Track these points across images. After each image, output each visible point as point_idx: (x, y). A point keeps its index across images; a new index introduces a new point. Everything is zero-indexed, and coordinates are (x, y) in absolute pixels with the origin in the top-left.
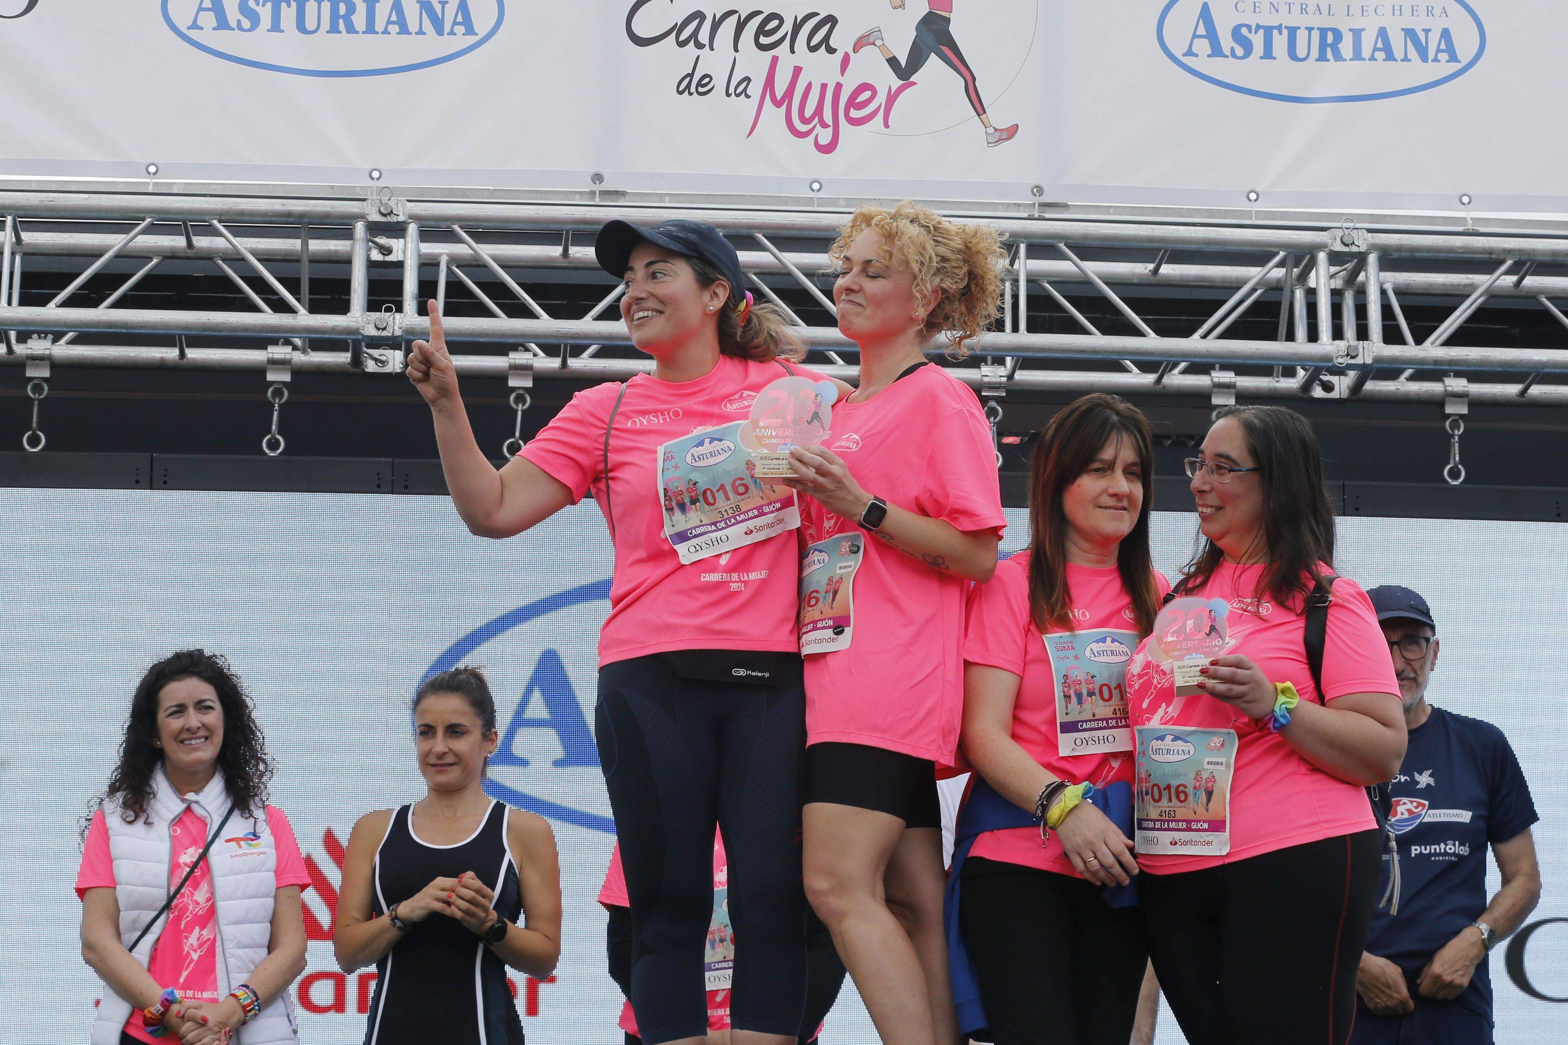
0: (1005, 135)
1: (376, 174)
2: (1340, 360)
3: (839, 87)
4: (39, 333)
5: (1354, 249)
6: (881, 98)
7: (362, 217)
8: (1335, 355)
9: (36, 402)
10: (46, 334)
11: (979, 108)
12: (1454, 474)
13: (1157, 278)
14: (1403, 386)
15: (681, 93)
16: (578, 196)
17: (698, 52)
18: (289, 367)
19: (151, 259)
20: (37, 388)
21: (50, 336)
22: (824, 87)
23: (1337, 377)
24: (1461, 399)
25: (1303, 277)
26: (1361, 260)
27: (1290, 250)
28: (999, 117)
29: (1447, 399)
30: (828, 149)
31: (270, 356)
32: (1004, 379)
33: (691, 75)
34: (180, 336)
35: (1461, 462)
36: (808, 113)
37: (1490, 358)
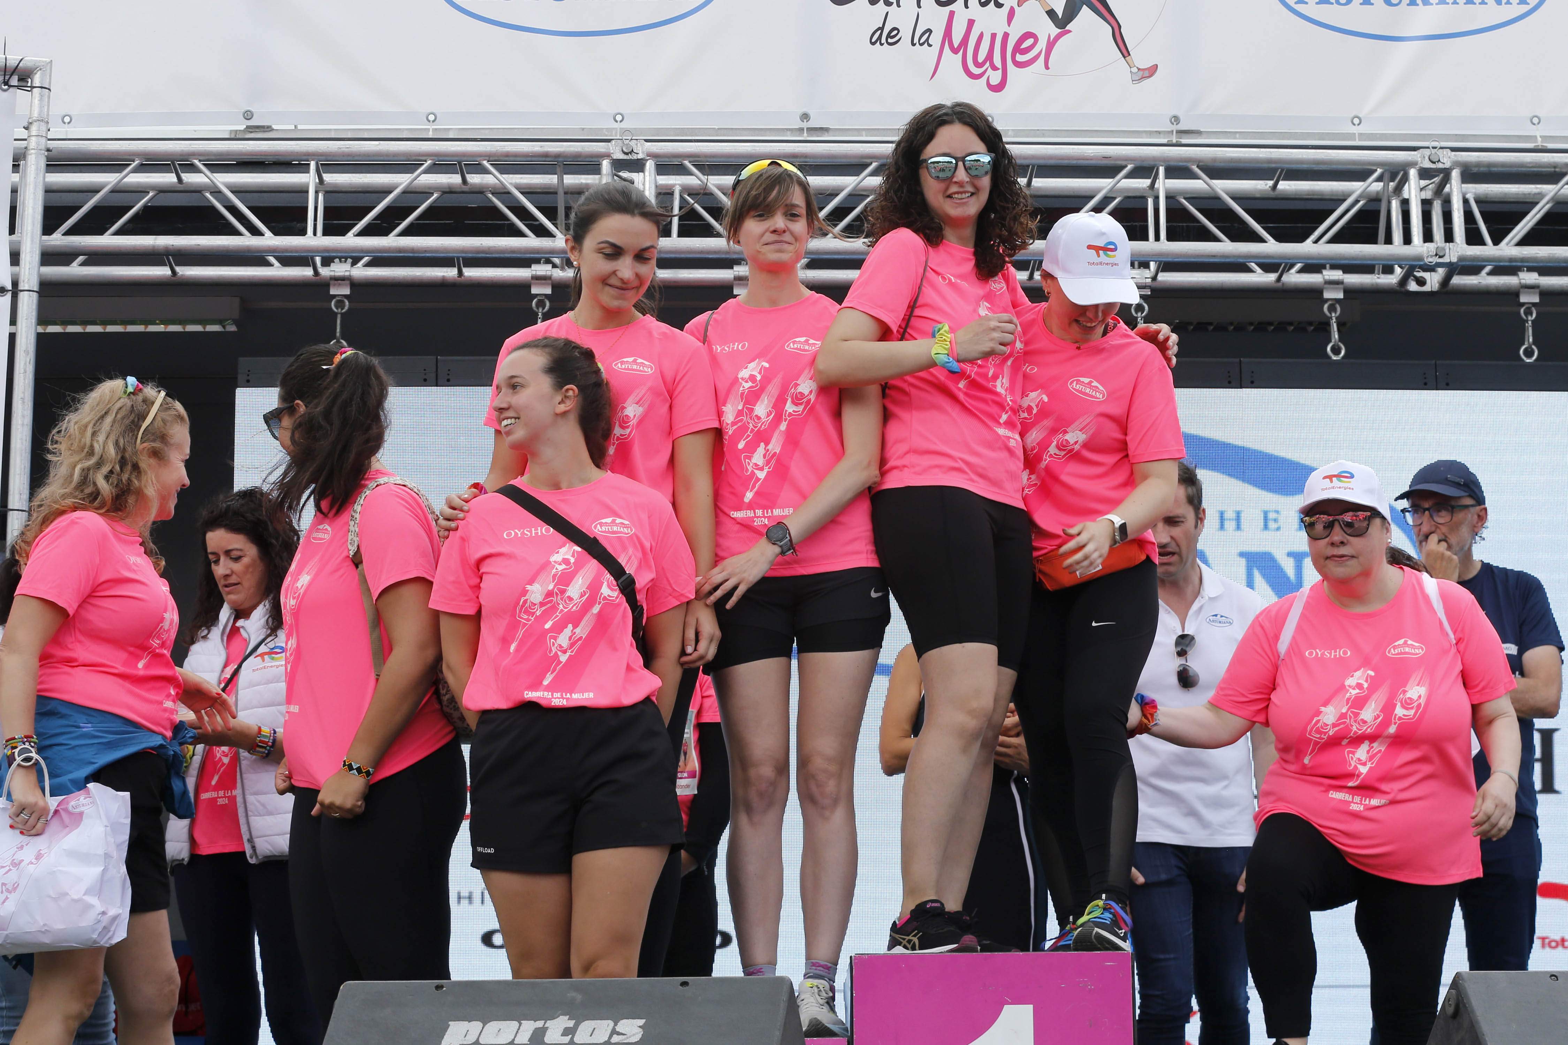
0: (1147, 74)
1: (619, 118)
2: (1430, 260)
3: (1006, 36)
4: (340, 258)
5: (1440, 166)
6: (1042, 45)
7: (607, 155)
8: (1425, 255)
9: (339, 316)
10: (346, 258)
11: (1125, 51)
12: (1528, 353)
13: (1276, 193)
14: (1485, 280)
15: (873, 44)
16: (789, 133)
17: (887, 9)
18: (550, 282)
19: (432, 194)
20: (340, 304)
21: (350, 260)
22: (994, 36)
23: (1429, 273)
24: (1532, 290)
25: (1398, 190)
26: (1446, 174)
27: (1387, 168)
28: (1141, 58)
29: (1521, 290)
30: (998, 88)
31: (534, 273)
32: (1149, 280)
33: (881, 29)
34: (458, 258)
35: (1534, 343)
36: (981, 59)
37: (1557, 255)
